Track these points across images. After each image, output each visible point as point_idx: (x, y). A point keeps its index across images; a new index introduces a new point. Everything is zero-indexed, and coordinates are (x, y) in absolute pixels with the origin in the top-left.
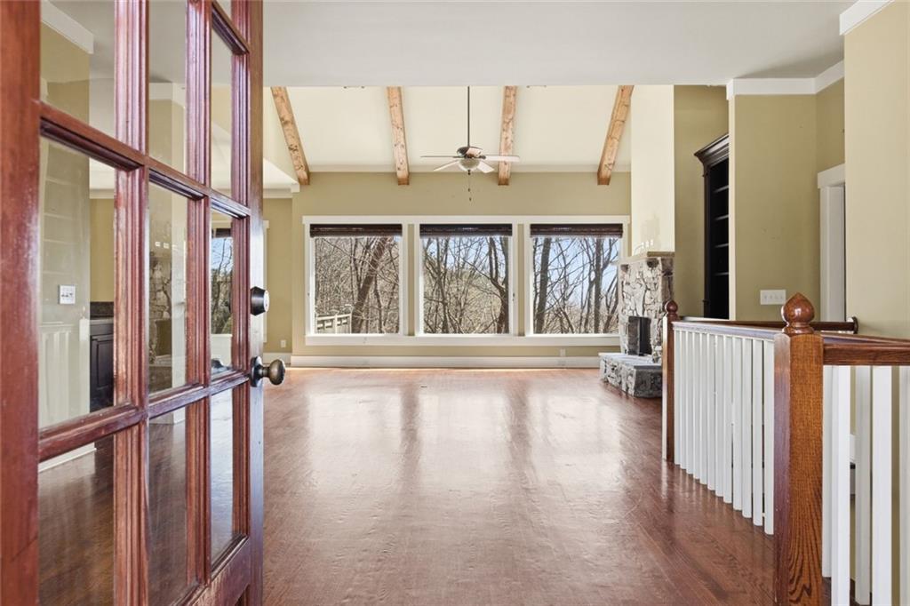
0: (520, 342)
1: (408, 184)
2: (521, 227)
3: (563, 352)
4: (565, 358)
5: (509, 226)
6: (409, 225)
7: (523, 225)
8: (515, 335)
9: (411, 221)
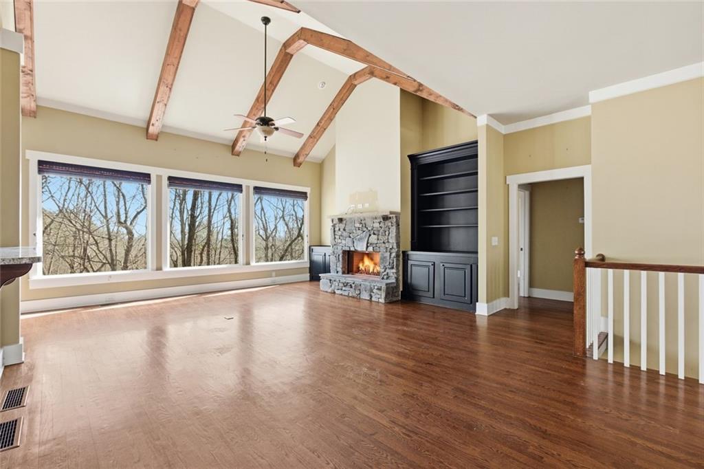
0: (247, 269)
1: (156, 140)
2: (248, 187)
3: (274, 274)
4: (277, 278)
5: (240, 186)
6: (157, 176)
7: (249, 186)
8: (243, 265)
9: (160, 173)
